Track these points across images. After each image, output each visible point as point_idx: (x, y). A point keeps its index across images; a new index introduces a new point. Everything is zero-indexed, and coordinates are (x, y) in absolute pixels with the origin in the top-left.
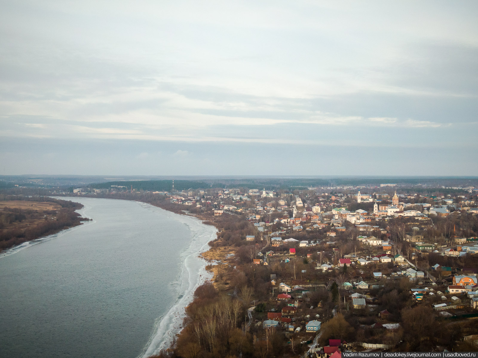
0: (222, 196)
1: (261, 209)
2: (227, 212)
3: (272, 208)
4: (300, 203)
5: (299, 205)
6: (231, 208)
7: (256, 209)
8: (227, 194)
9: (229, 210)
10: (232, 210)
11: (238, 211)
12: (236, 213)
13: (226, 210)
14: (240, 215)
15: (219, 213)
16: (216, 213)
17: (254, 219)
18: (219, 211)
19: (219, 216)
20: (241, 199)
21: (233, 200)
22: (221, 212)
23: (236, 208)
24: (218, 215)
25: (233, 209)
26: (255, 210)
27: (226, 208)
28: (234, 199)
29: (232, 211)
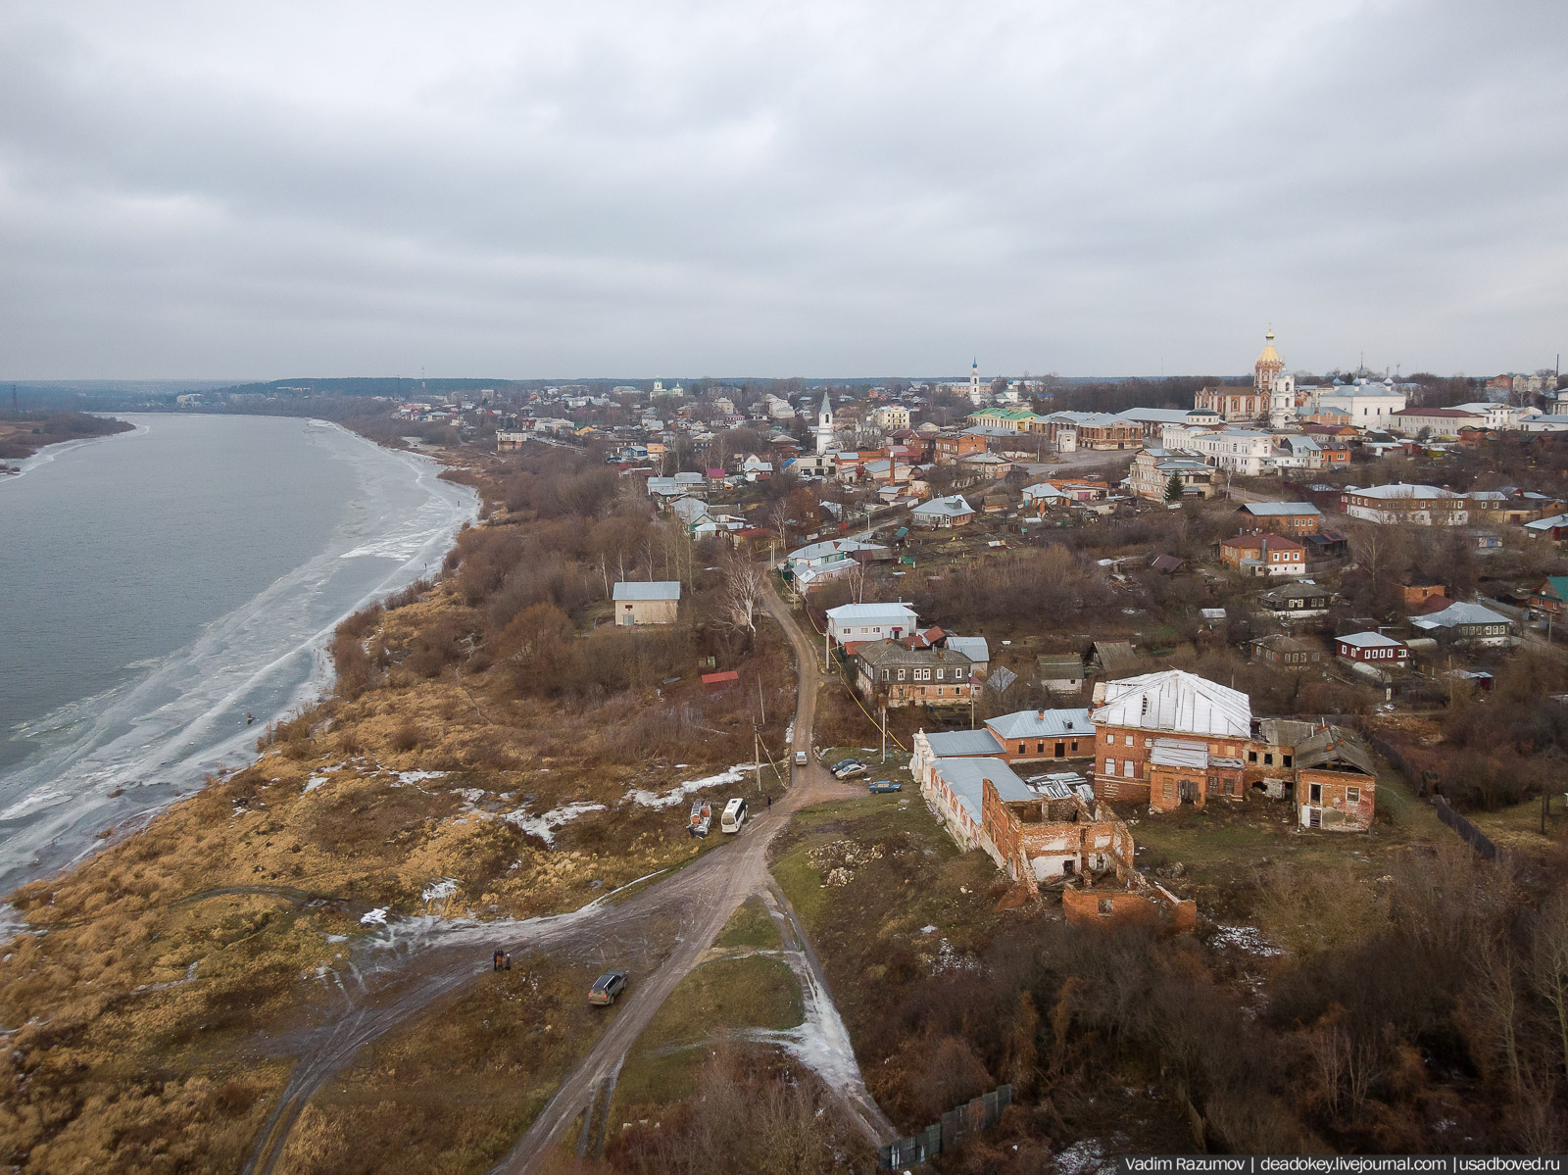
0: (539, 400)
1: (657, 425)
2: (543, 440)
3: (697, 424)
4: (784, 409)
5: (781, 413)
6: (557, 424)
7: (639, 427)
8: (554, 396)
9: (549, 433)
10: (558, 431)
11: (577, 434)
12: (572, 439)
13: (540, 434)
14: (585, 445)
15: (514, 442)
16: (502, 443)
17: (641, 458)
18: (513, 436)
19: (513, 452)
20: (589, 403)
21: (567, 406)
22: (519, 438)
23: (572, 424)
24: (507, 447)
25: (562, 427)
26: (638, 430)
27: (540, 426)
28: (571, 404)
29: (557, 436)
